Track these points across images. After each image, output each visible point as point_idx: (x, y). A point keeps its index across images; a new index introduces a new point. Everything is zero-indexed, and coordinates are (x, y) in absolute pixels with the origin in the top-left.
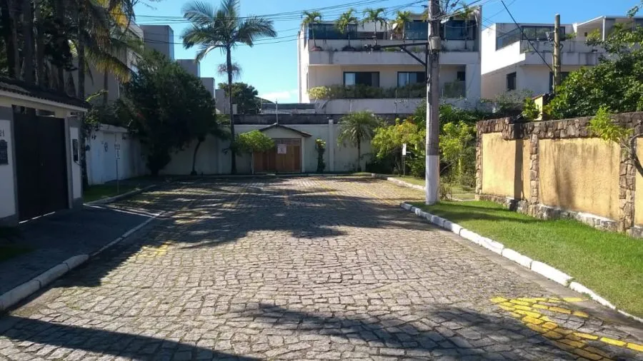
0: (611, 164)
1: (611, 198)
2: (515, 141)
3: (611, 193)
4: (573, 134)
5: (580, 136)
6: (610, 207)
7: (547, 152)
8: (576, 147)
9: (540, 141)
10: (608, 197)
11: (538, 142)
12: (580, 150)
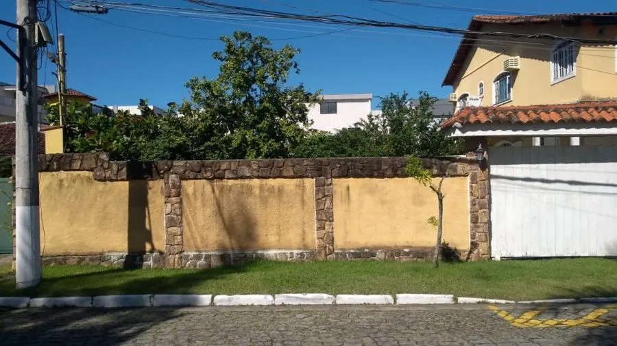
0: (303, 201)
1: (304, 231)
2: (127, 183)
3: (303, 227)
4: (248, 175)
5: (258, 177)
6: (304, 239)
7: (198, 194)
8: (250, 188)
9: (184, 182)
10: (300, 231)
11: (180, 182)
12: (257, 191)
